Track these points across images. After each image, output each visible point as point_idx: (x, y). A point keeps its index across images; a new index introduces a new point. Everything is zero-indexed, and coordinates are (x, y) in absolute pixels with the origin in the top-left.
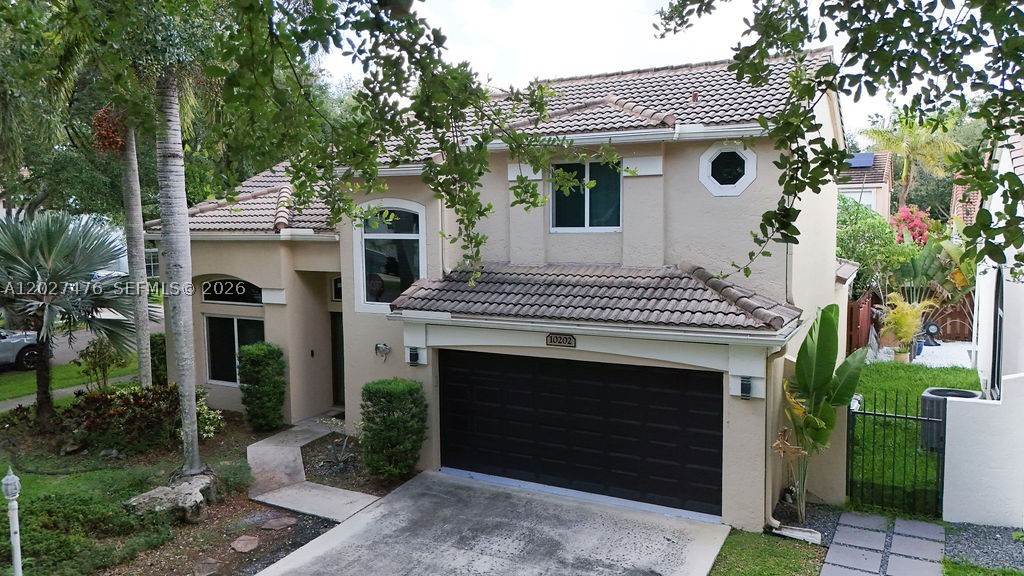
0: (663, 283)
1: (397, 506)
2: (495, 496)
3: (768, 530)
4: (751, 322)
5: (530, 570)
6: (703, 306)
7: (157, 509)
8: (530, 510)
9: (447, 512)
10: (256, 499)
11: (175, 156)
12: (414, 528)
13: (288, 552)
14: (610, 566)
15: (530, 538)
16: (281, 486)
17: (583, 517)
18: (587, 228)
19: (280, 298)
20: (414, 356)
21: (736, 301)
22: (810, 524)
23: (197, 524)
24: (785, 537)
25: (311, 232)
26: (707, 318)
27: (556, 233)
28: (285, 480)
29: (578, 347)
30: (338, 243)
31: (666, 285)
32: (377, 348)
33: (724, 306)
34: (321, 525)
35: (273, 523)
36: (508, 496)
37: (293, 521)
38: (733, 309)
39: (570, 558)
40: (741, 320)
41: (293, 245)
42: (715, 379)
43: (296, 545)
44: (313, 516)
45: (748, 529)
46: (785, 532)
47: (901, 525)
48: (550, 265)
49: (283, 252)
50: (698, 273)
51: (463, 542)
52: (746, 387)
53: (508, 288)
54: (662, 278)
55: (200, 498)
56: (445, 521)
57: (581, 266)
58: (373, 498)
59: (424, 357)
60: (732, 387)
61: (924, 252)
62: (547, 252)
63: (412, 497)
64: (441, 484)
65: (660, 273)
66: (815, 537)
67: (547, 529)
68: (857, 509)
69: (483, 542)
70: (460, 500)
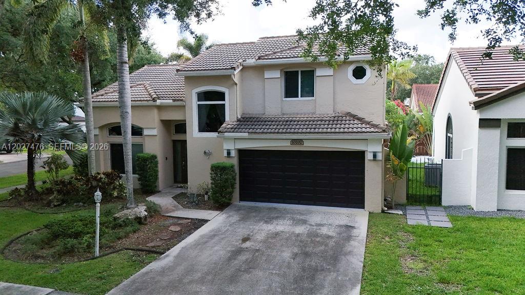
0: (336, 119)
1: (231, 214)
2: (270, 209)
3: (383, 211)
4: (376, 130)
5: (300, 228)
6: (356, 126)
7: (130, 217)
8: (286, 212)
9: (254, 214)
10: (166, 215)
11: (126, 63)
12: (243, 219)
13: (195, 231)
14: (330, 225)
15: (293, 219)
16: (173, 211)
17: (310, 212)
18: (300, 98)
19: (154, 132)
20: (229, 153)
21: (368, 123)
22: (396, 209)
23: (146, 224)
24: (390, 213)
25: (171, 101)
26: (359, 130)
27: (286, 100)
28: (174, 208)
29: (304, 145)
30: (184, 106)
31: (337, 119)
32: (205, 152)
33: (364, 125)
34: (203, 222)
35: (180, 222)
36: (275, 208)
37: (190, 221)
38: (368, 126)
39: (313, 224)
40: (372, 130)
41: (160, 108)
42: (362, 154)
43: (197, 228)
44: (196, 219)
45: (375, 211)
46: (389, 212)
47: (427, 208)
48: (284, 114)
49: (156, 111)
50: (349, 114)
51: (266, 222)
52: (375, 156)
53: (270, 123)
54: (335, 117)
55: (146, 214)
56: (255, 217)
57: (298, 114)
58: (218, 212)
59: (233, 153)
60: (369, 156)
61: (408, 117)
62: (282, 108)
63: (235, 211)
64: (244, 206)
65: (333, 115)
66: (400, 212)
67: (298, 216)
68: (412, 205)
69: (275, 222)
70: (256, 211)
